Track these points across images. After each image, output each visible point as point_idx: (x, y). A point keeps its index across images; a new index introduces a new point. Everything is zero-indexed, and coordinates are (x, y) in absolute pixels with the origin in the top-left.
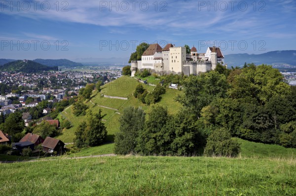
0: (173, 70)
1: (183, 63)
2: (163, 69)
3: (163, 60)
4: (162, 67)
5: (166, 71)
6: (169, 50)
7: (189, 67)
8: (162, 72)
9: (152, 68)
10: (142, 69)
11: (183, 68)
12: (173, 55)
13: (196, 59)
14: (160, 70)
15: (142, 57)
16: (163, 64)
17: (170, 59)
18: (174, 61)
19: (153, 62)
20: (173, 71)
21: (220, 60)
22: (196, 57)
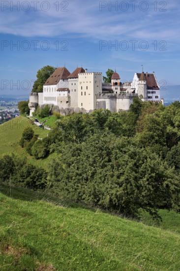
0: (83, 107)
1: (97, 96)
2: (69, 105)
3: (69, 92)
4: (67, 102)
5: (73, 109)
6: (78, 78)
7: (104, 102)
8: (68, 109)
9: (55, 103)
10: (44, 105)
11: (97, 104)
12: (82, 85)
13: (119, 91)
14: (65, 106)
15: (45, 87)
16: (69, 97)
17: (79, 91)
18: (83, 94)
19: (56, 94)
20: (82, 109)
21: (153, 93)
22: (119, 88)
